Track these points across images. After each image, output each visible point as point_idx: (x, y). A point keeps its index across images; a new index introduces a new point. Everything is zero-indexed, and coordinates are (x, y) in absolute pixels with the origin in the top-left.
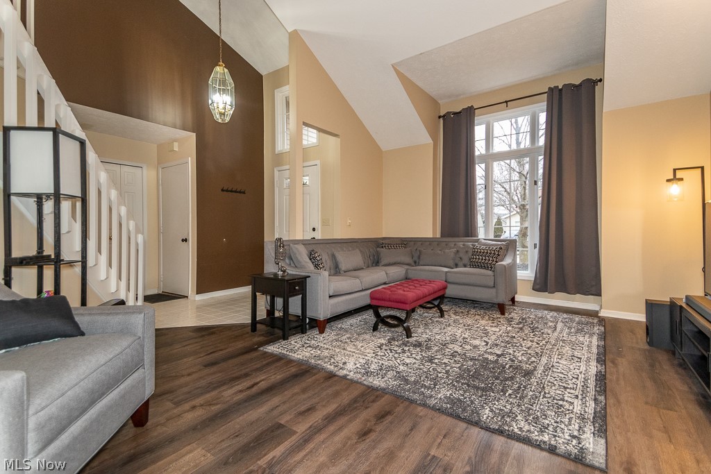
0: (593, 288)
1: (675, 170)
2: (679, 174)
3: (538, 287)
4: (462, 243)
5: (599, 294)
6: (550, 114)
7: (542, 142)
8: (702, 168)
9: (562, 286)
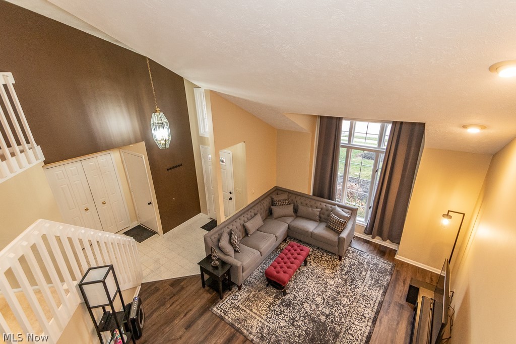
0: (396, 239)
1: (449, 211)
2: (450, 214)
3: (367, 232)
4: (324, 204)
5: (399, 244)
6: (394, 128)
7: (384, 146)
8: (464, 214)
9: (380, 234)
